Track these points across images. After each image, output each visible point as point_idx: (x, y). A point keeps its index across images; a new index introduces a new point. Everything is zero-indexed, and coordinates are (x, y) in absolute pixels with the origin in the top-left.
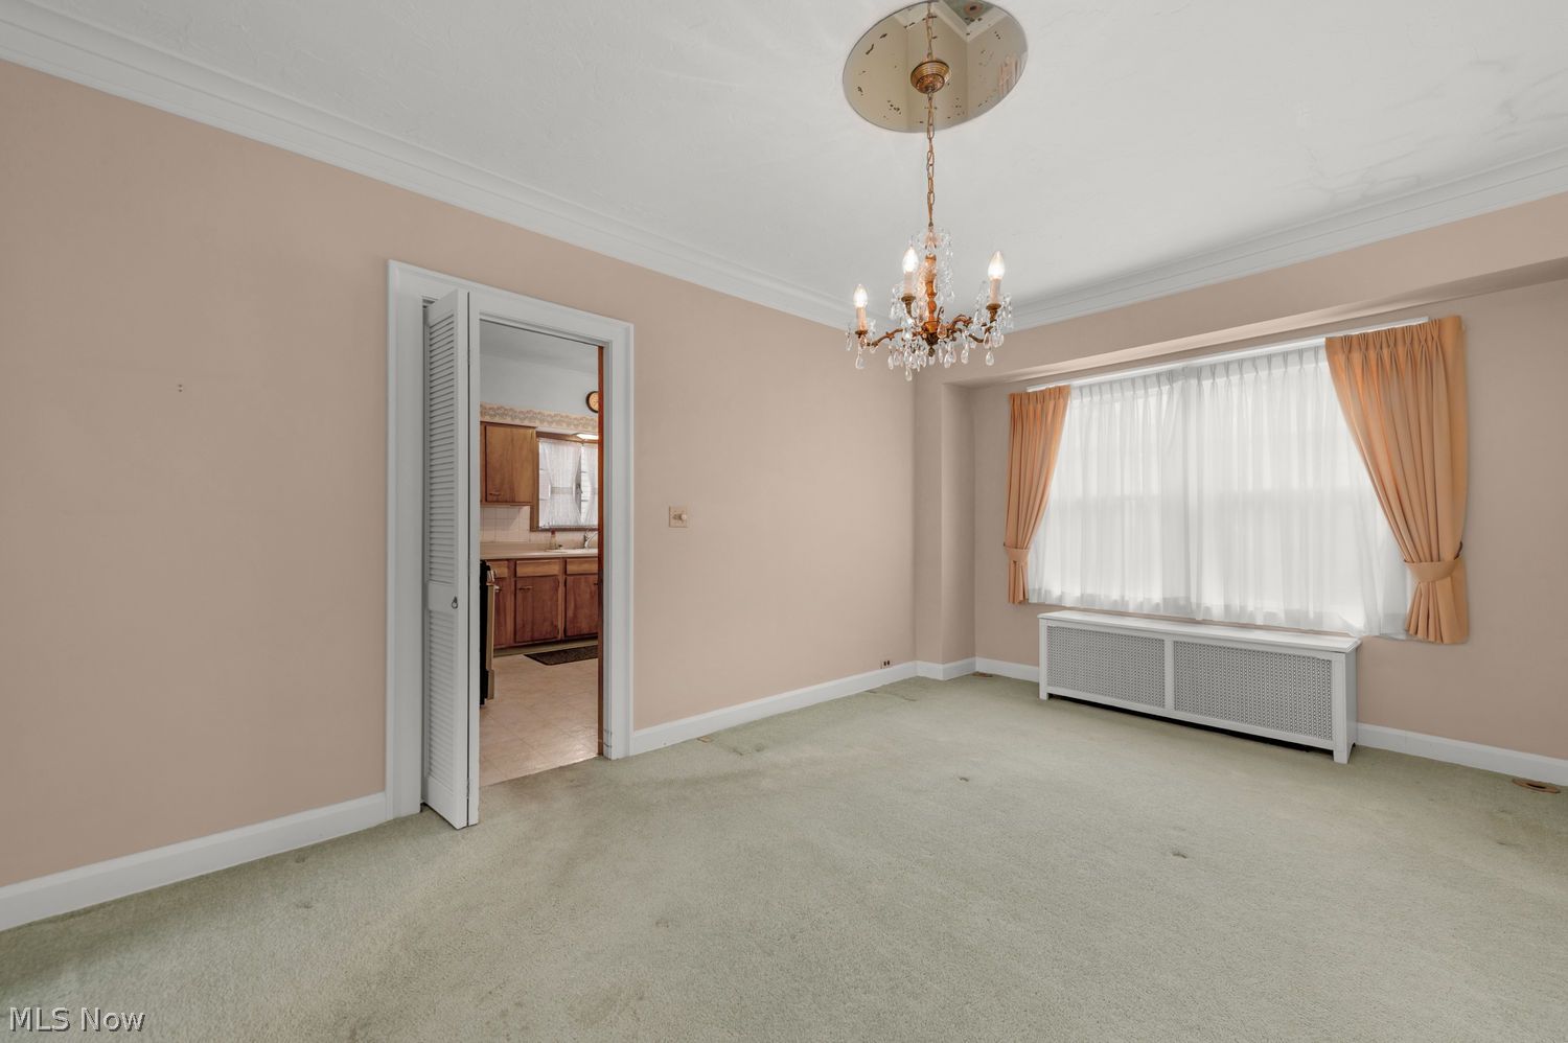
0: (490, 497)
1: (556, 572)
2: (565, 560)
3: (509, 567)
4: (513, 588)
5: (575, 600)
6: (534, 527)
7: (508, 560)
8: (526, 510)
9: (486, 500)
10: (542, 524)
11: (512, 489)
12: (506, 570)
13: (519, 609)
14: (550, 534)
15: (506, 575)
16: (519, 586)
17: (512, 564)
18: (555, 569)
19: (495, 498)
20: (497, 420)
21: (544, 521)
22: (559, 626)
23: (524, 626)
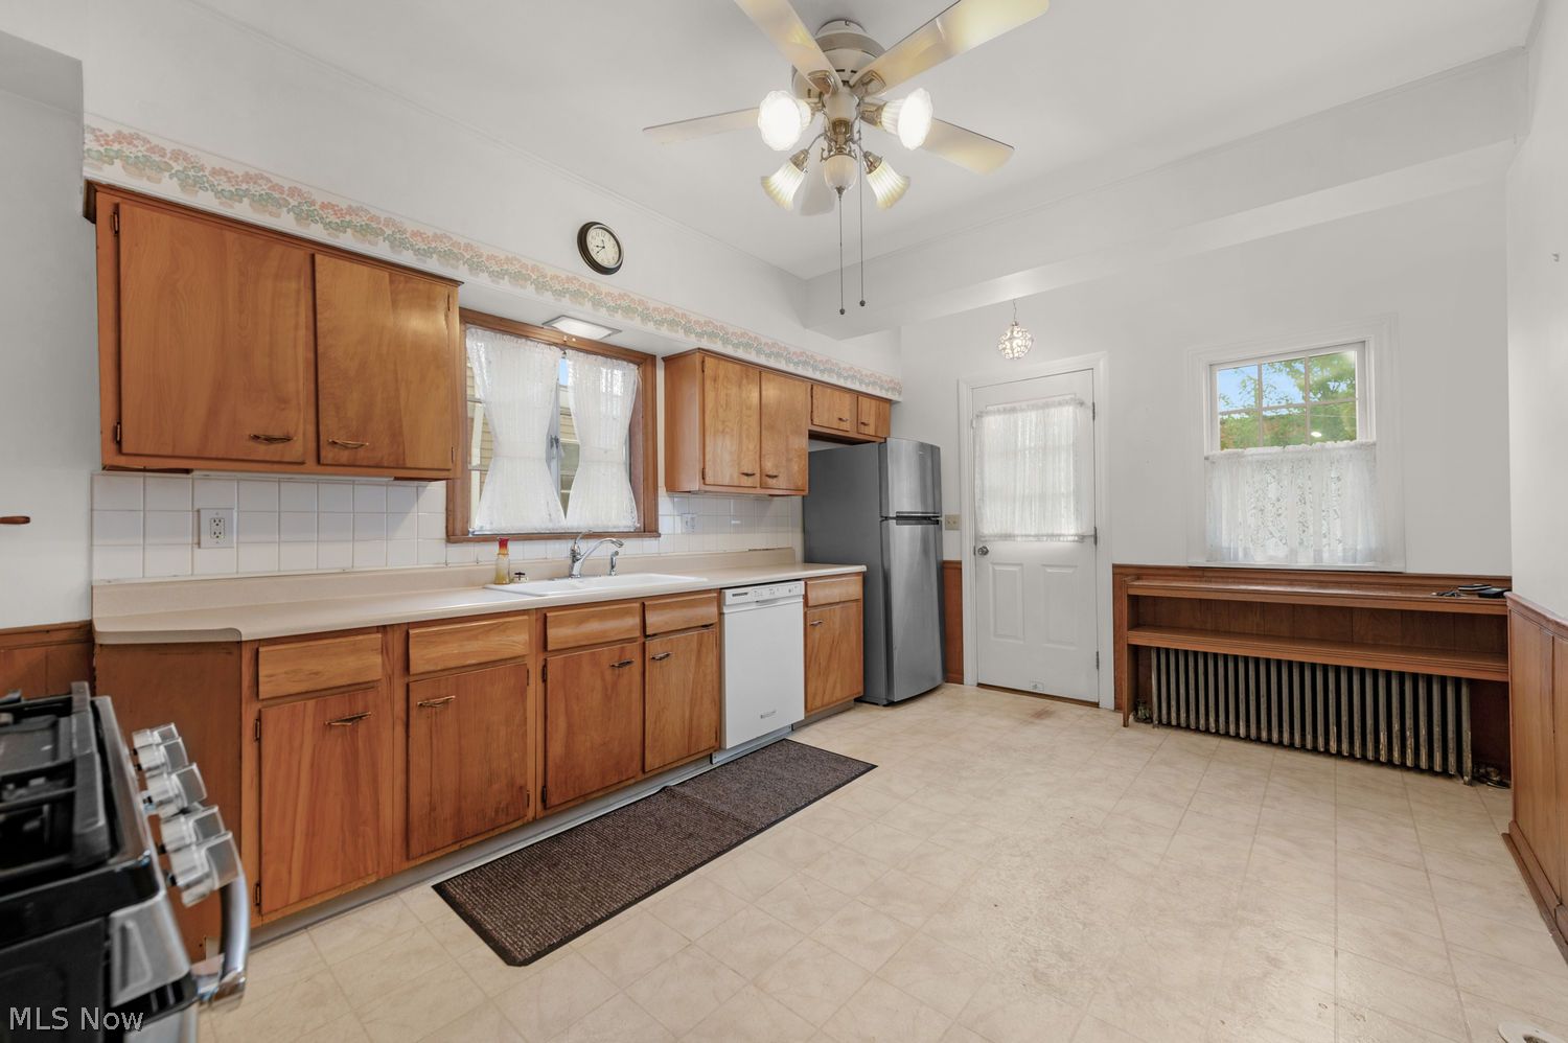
0: (328, 454)
1: (520, 650)
2: (542, 617)
3: (385, 650)
4: (400, 706)
5: (568, 713)
6: (456, 531)
7: (383, 629)
8: (437, 490)
9: (318, 461)
10: (480, 522)
11: (396, 435)
12: (378, 659)
13: (419, 762)
14: (495, 547)
15: (377, 673)
16: (416, 700)
17: (396, 641)
18: (518, 641)
19: (344, 456)
20: (347, 241)
21: (482, 519)
22: (530, 787)
23: (433, 809)
